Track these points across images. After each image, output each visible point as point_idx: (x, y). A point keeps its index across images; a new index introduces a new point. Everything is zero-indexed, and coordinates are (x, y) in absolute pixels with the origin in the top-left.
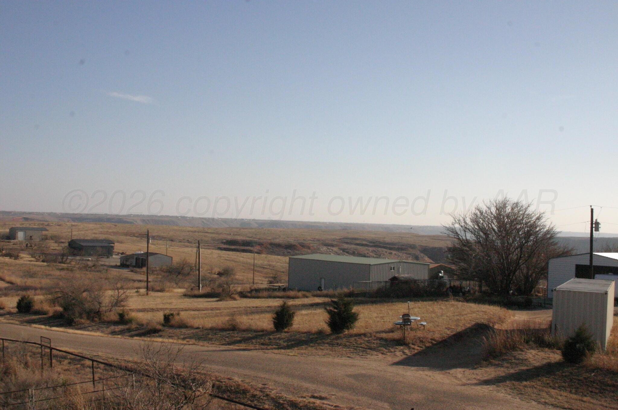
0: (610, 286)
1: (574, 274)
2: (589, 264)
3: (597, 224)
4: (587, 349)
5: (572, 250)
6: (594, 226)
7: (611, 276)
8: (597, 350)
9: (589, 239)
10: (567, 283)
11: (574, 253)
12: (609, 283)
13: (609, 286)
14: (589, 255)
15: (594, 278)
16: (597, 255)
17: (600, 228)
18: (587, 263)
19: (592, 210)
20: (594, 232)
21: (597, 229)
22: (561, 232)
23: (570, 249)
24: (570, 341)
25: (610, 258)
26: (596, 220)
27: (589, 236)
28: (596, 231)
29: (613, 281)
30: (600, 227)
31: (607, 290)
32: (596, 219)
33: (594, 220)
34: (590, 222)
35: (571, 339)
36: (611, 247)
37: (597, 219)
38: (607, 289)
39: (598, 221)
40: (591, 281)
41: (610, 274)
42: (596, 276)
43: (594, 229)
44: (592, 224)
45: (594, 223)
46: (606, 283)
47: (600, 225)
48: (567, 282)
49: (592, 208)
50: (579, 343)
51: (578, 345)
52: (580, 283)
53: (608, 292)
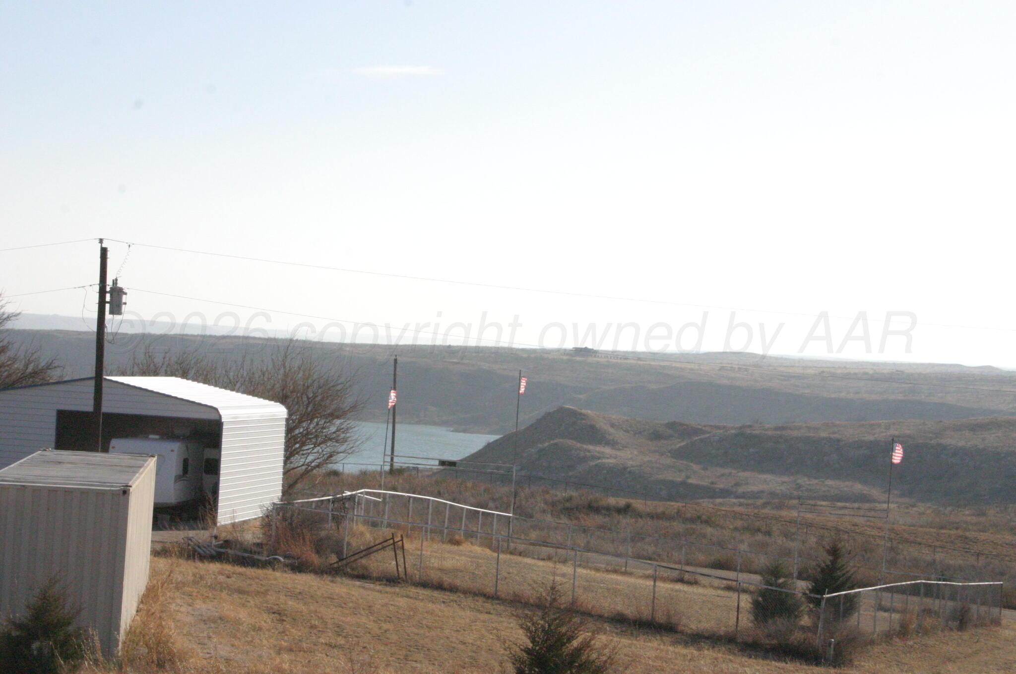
0: (141, 470)
1: (53, 438)
2: (90, 408)
3: (118, 292)
4: (61, 654)
5: (49, 367)
6: (108, 297)
7: (153, 443)
8: (88, 655)
9: (95, 337)
10: (21, 465)
11: (55, 375)
12: (139, 463)
13: (135, 473)
14: (93, 383)
15: (105, 450)
16: (117, 382)
17: (124, 306)
18: (88, 406)
19: (104, 252)
20: (108, 316)
21: (117, 309)
22: (19, 314)
23: (43, 364)
24: (15, 633)
25: (152, 392)
26: (115, 282)
27: (94, 328)
28: (112, 312)
29: (153, 456)
30: (124, 300)
31: (130, 484)
32: (114, 278)
33: (109, 282)
34: (97, 288)
35: (20, 626)
36: (158, 360)
37: (116, 280)
38: (130, 480)
39: (120, 285)
40: (97, 457)
41: (151, 436)
42: (114, 442)
43: (107, 306)
44: (102, 292)
45: (108, 289)
46: (133, 462)
47: (124, 296)
48: (22, 461)
49: (104, 246)
50: (39, 639)
51: (35, 645)
52: (60, 463)
53: (131, 489)
